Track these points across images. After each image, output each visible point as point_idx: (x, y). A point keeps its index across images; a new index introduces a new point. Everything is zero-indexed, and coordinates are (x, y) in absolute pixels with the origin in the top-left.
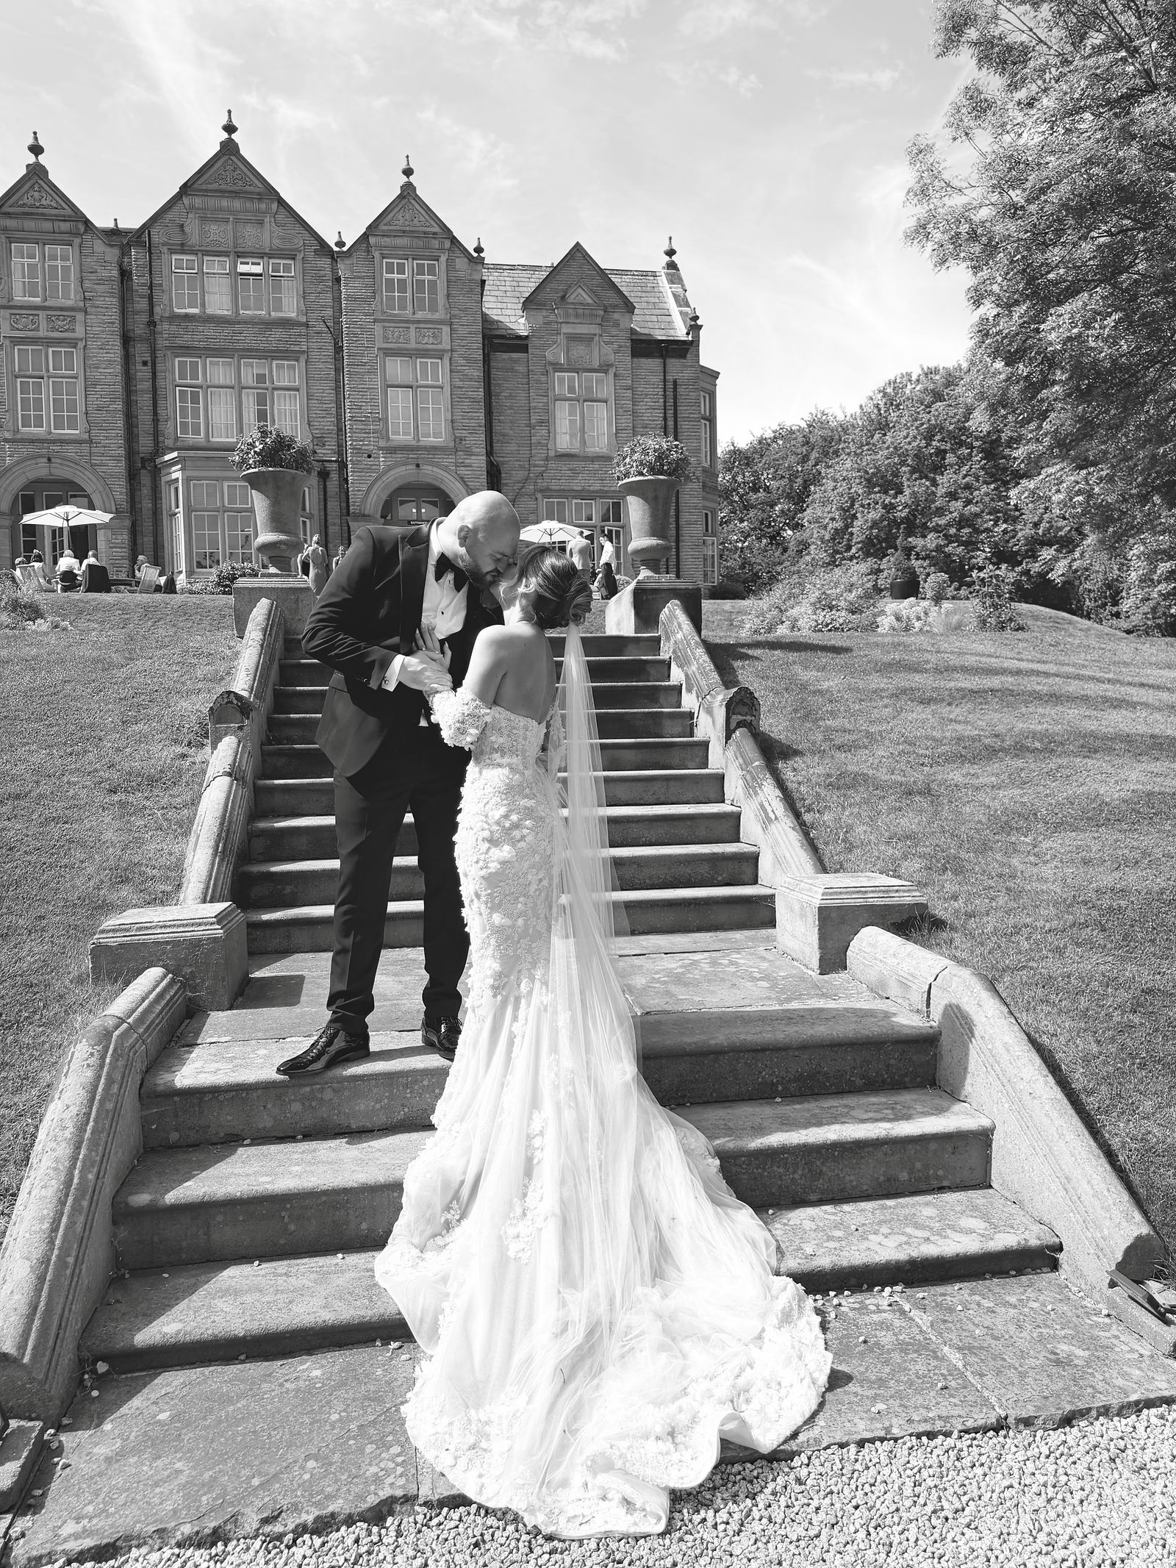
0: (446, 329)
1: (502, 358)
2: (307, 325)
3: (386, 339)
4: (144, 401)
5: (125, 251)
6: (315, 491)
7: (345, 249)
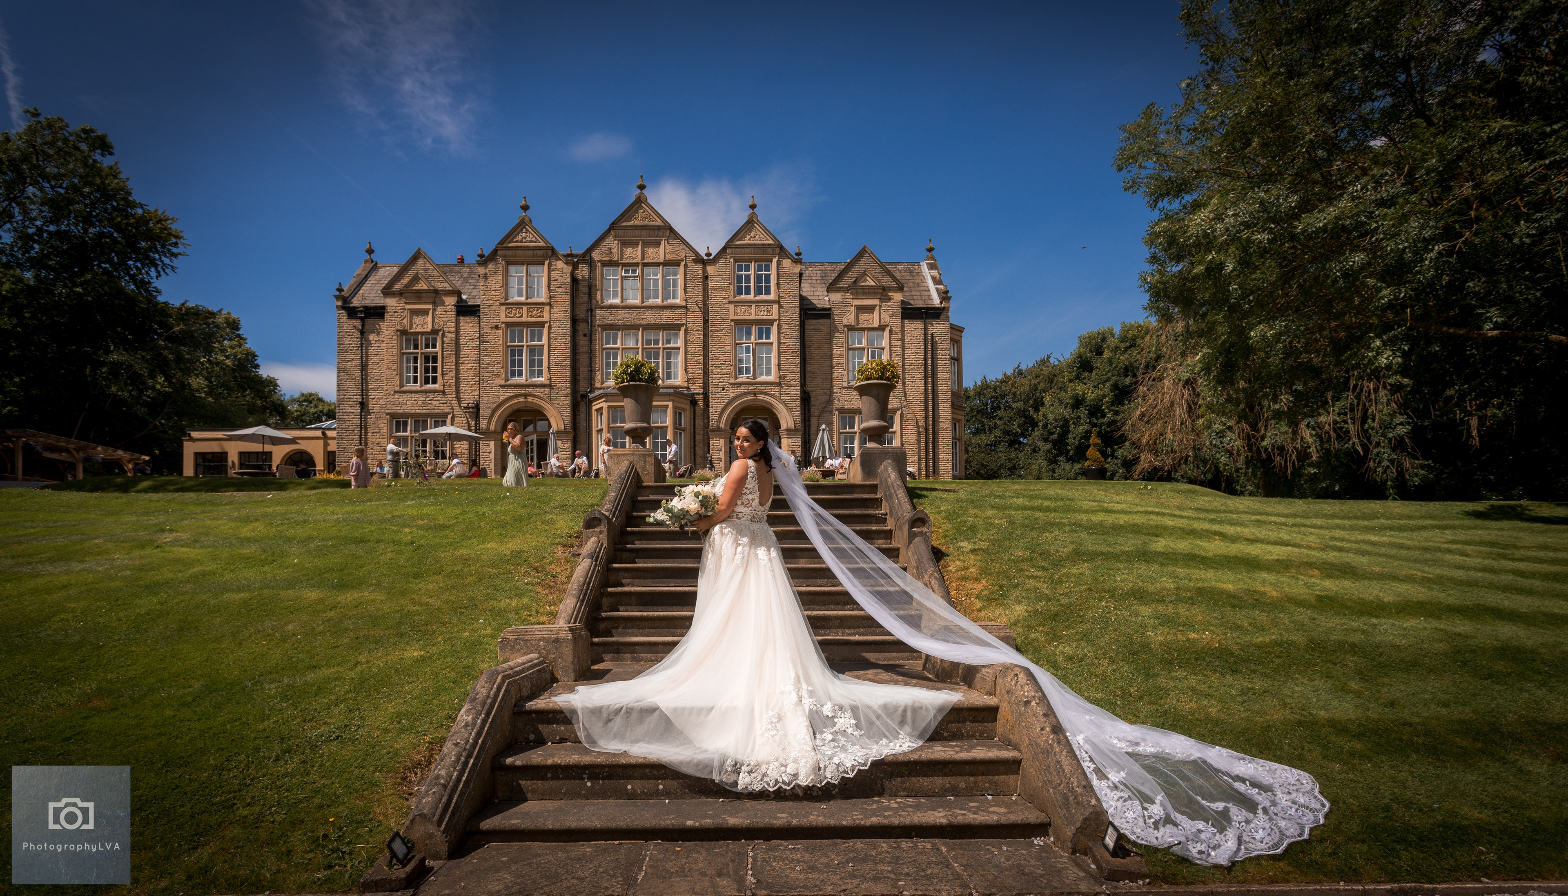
0: (776, 306)
1: (812, 324)
2: (686, 307)
3: (736, 314)
4: (583, 359)
5: (575, 267)
6: (688, 413)
7: (711, 258)
